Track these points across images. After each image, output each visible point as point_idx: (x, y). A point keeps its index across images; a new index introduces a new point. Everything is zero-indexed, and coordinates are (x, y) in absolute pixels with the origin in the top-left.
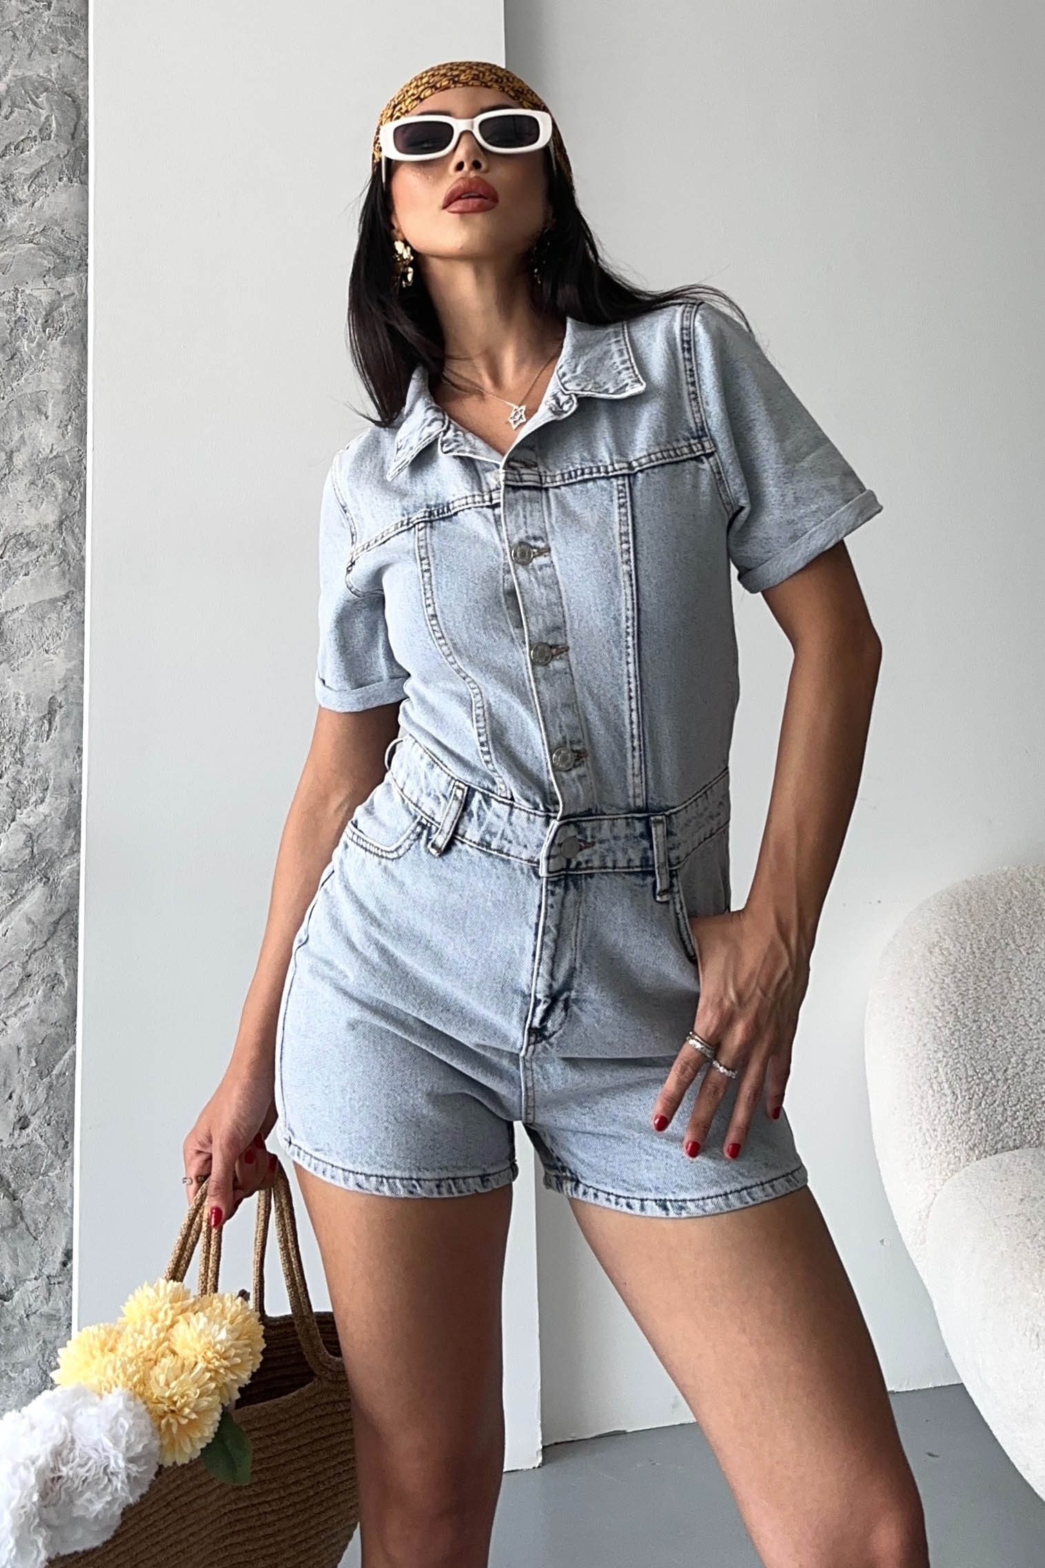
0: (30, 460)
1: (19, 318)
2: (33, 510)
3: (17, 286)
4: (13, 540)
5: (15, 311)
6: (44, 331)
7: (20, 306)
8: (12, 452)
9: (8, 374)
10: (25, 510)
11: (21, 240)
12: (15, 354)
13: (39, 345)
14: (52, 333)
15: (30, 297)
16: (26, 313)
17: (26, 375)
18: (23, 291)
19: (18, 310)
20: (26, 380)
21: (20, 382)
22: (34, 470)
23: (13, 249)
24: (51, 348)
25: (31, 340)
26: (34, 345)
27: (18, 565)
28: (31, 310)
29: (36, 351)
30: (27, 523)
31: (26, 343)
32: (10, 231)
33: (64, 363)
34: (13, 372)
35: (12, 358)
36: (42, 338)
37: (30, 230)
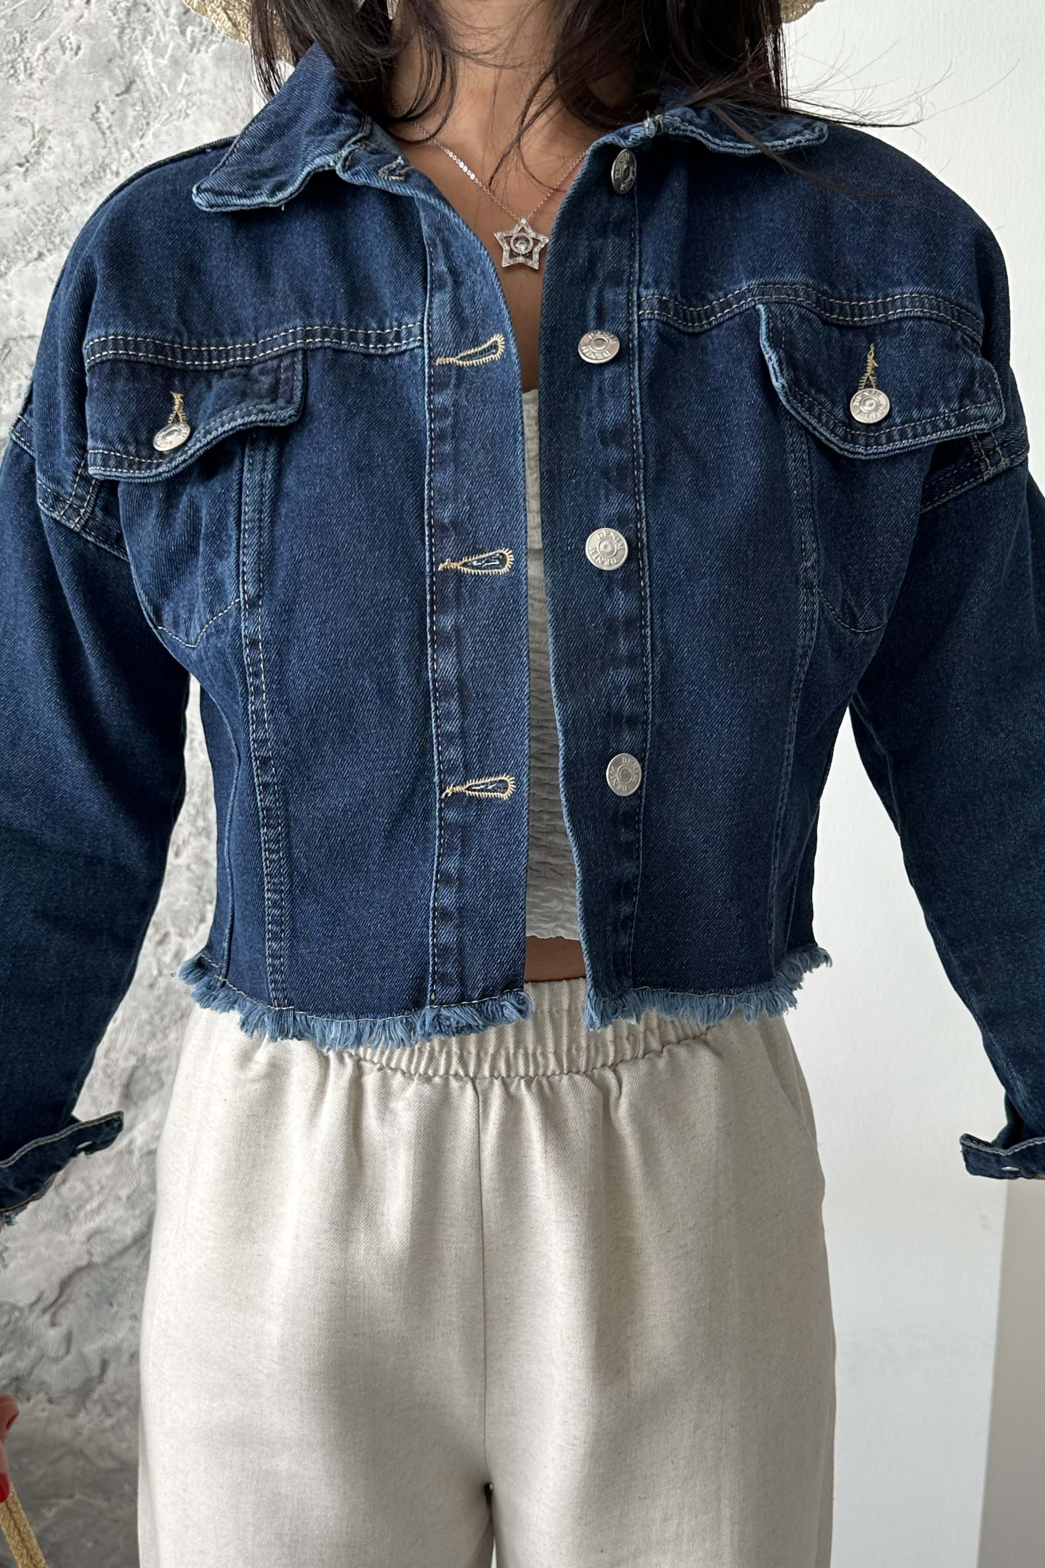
6: (183, 33)
9: (122, 123)
12: (132, 82)
13: (175, 62)
14: (199, 36)
17: (155, 126)
20: (156, 136)
21: (145, 141)
24: (196, 68)
25: (158, 51)
26: (164, 62)
29: (169, 72)
31: (149, 56)
33: (224, 101)
34: (130, 120)
35: (127, 90)
36: (179, 46)
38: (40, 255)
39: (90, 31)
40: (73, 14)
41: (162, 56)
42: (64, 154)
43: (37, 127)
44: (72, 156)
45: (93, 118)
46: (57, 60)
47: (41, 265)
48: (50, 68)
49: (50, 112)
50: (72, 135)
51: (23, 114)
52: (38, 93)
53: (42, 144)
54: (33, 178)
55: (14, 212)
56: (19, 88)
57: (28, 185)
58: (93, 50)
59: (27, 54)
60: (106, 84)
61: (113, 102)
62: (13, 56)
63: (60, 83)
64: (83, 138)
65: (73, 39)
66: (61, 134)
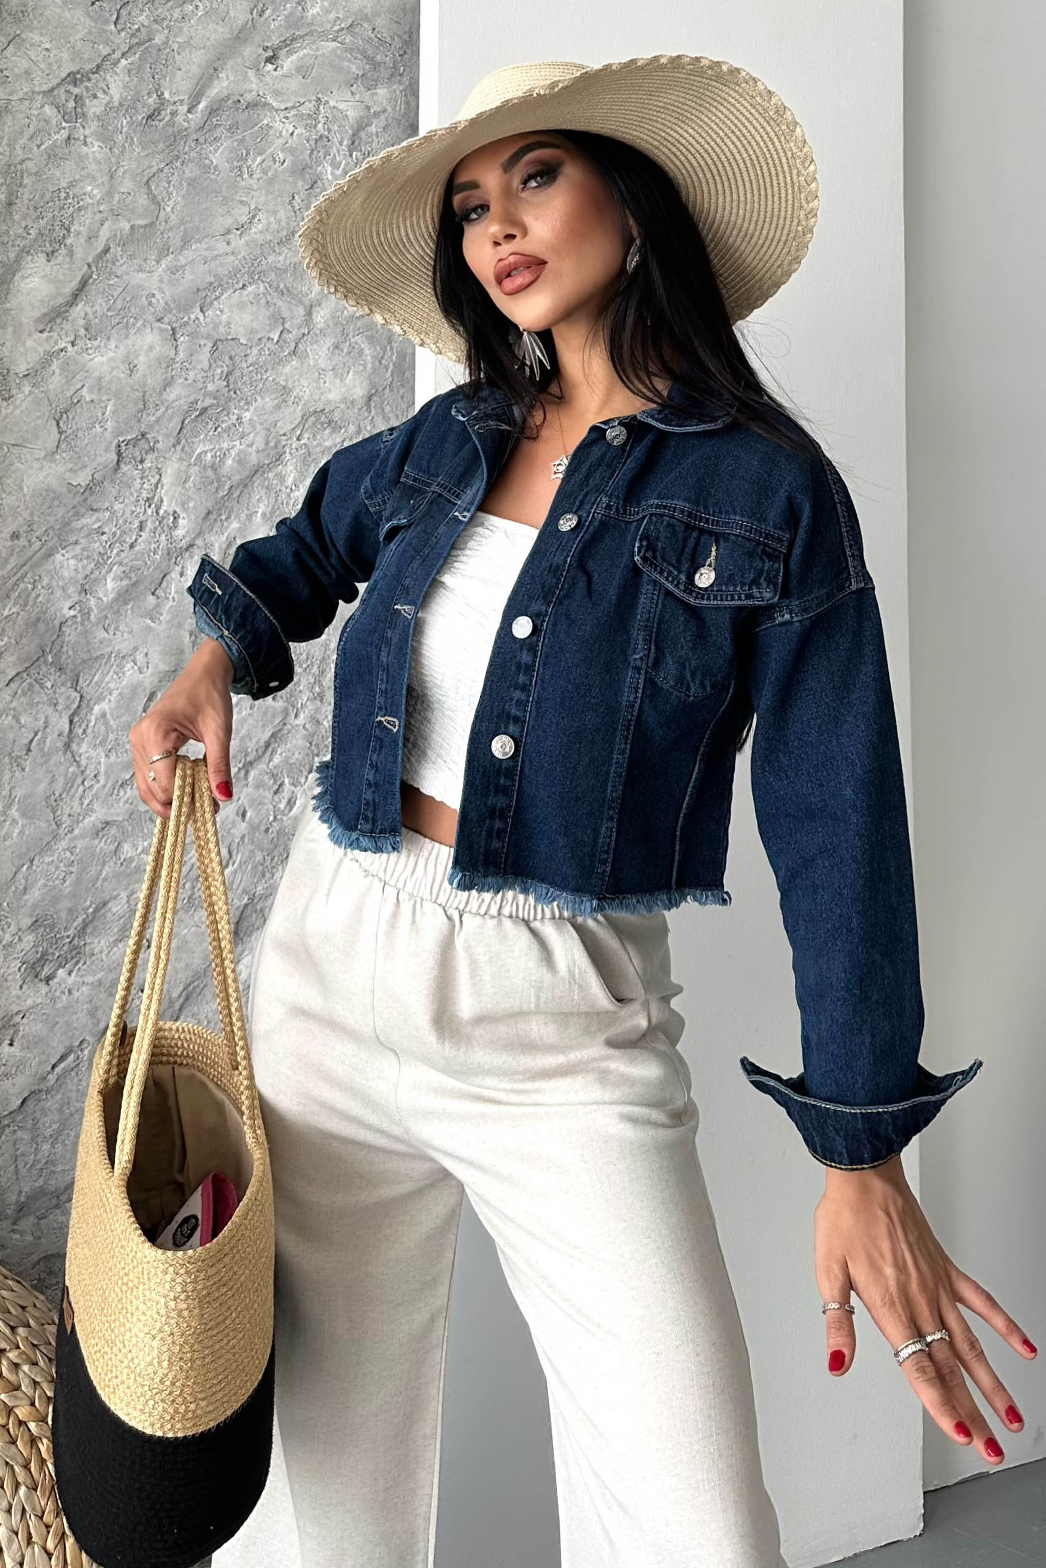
0: (333, 317)
1: (321, 136)
2: (338, 381)
3: (320, 95)
4: (313, 419)
5: (315, 126)
6: (351, 155)
7: (323, 121)
8: (311, 306)
10: (328, 380)
11: (323, 35)
12: (316, 182)
15: (335, 111)
16: (329, 131)
18: (327, 102)
19: (320, 126)
22: (339, 330)
23: (314, 47)
25: (335, 165)
26: (338, 172)
27: (318, 450)
28: (336, 128)
30: (331, 396)
31: (329, 169)
32: (311, 24)
35: (314, 187)
36: (348, 163)
37: (334, 25)
38: (244, 286)
39: (292, 151)
40: (281, 141)
41: (338, 169)
42: (269, 224)
43: (253, 207)
44: (274, 226)
45: (290, 203)
46: (270, 168)
47: (245, 292)
48: (265, 172)
49: (263, 198)
50: (275, 212)
51: (245, 199)
52: (255, 187)
53: (254, 217)
54: (246, 238)
55: (232, 258)
56: (243, 183)
57: (242, 242)
58: (293, 163)
59: (250, 162)
60: (300, 183)
61: (303, 194)
62: (240, 163)
63: (271, 182)
64: (282, 215)
65: (281, 155)
66: (268, 212)
